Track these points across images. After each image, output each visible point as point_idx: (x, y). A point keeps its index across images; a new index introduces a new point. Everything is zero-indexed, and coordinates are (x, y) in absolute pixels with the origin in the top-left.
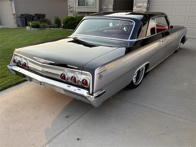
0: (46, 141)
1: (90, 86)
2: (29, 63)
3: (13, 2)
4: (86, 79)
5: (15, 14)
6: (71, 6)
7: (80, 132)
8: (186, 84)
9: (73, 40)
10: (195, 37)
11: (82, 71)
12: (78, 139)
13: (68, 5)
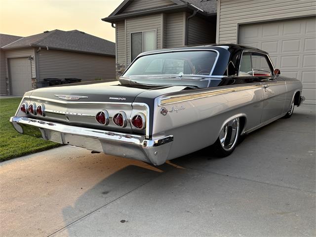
0: (63, 224)
1: (145, 127)
2: (46, 106)
3: (34, 61)
4: (140, 114)
5: (35, 78)
6: (121, 65)
7: (127, 212)
8: (312, 152)
9: (120, 84)
10: (314, 102)
11: (134, 104)
12: (123, 221)
13: (116, 63)
